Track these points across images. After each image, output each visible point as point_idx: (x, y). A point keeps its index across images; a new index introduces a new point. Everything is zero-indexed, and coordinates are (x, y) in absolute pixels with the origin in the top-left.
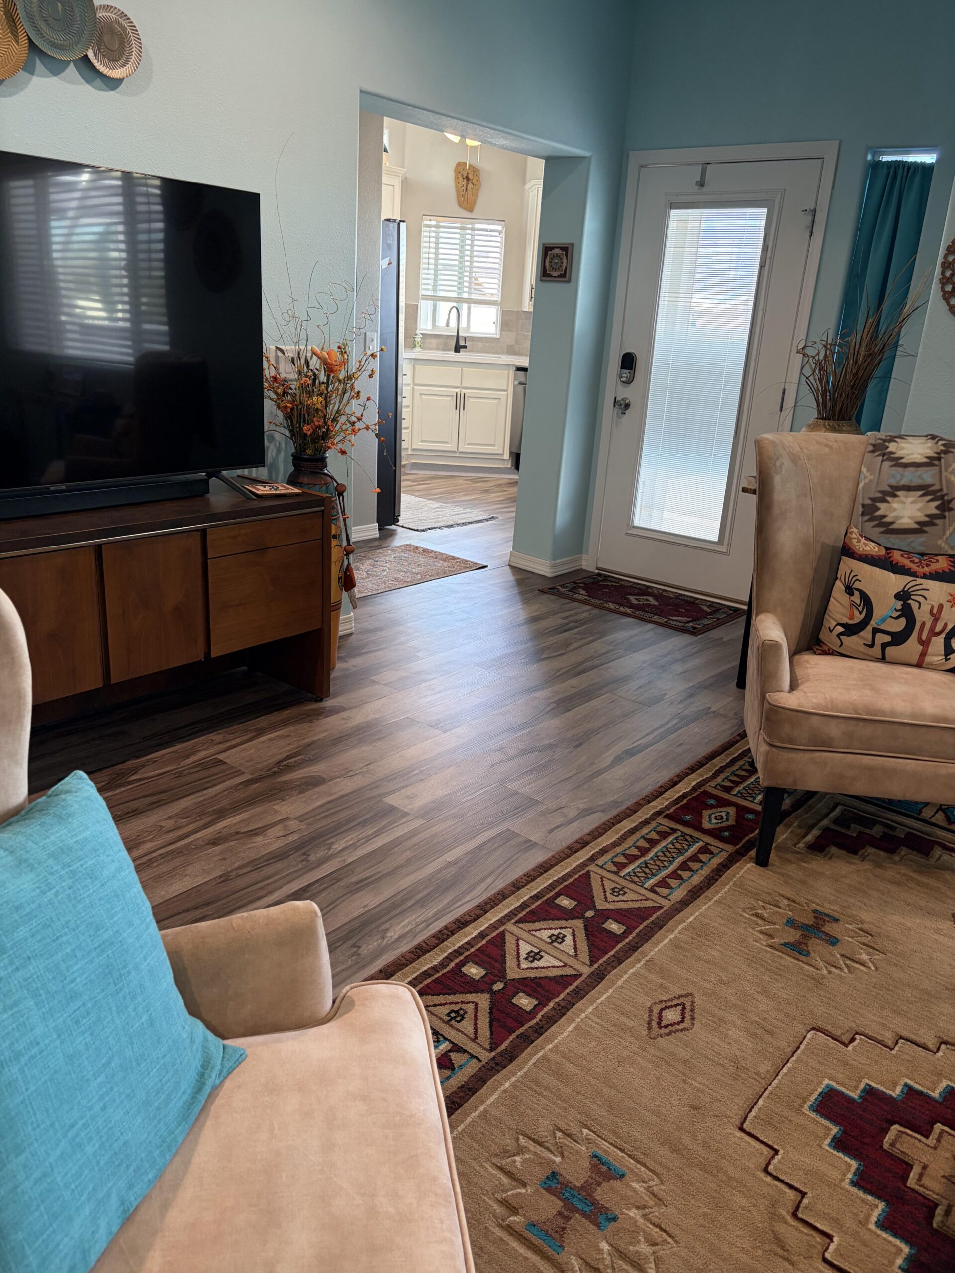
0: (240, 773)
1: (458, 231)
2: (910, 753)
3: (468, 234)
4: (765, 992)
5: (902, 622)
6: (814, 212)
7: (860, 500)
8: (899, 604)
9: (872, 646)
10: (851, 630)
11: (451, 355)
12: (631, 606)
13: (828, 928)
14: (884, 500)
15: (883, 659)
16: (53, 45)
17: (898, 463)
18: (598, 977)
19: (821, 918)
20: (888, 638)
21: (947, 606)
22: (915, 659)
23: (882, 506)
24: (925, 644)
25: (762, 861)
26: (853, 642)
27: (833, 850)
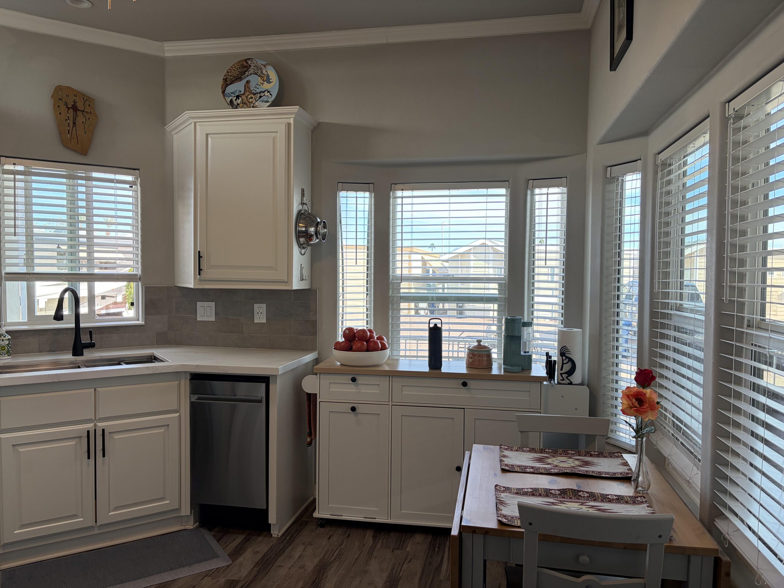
1: (64, 180)
3: (82, 185)
11: (68, 358)
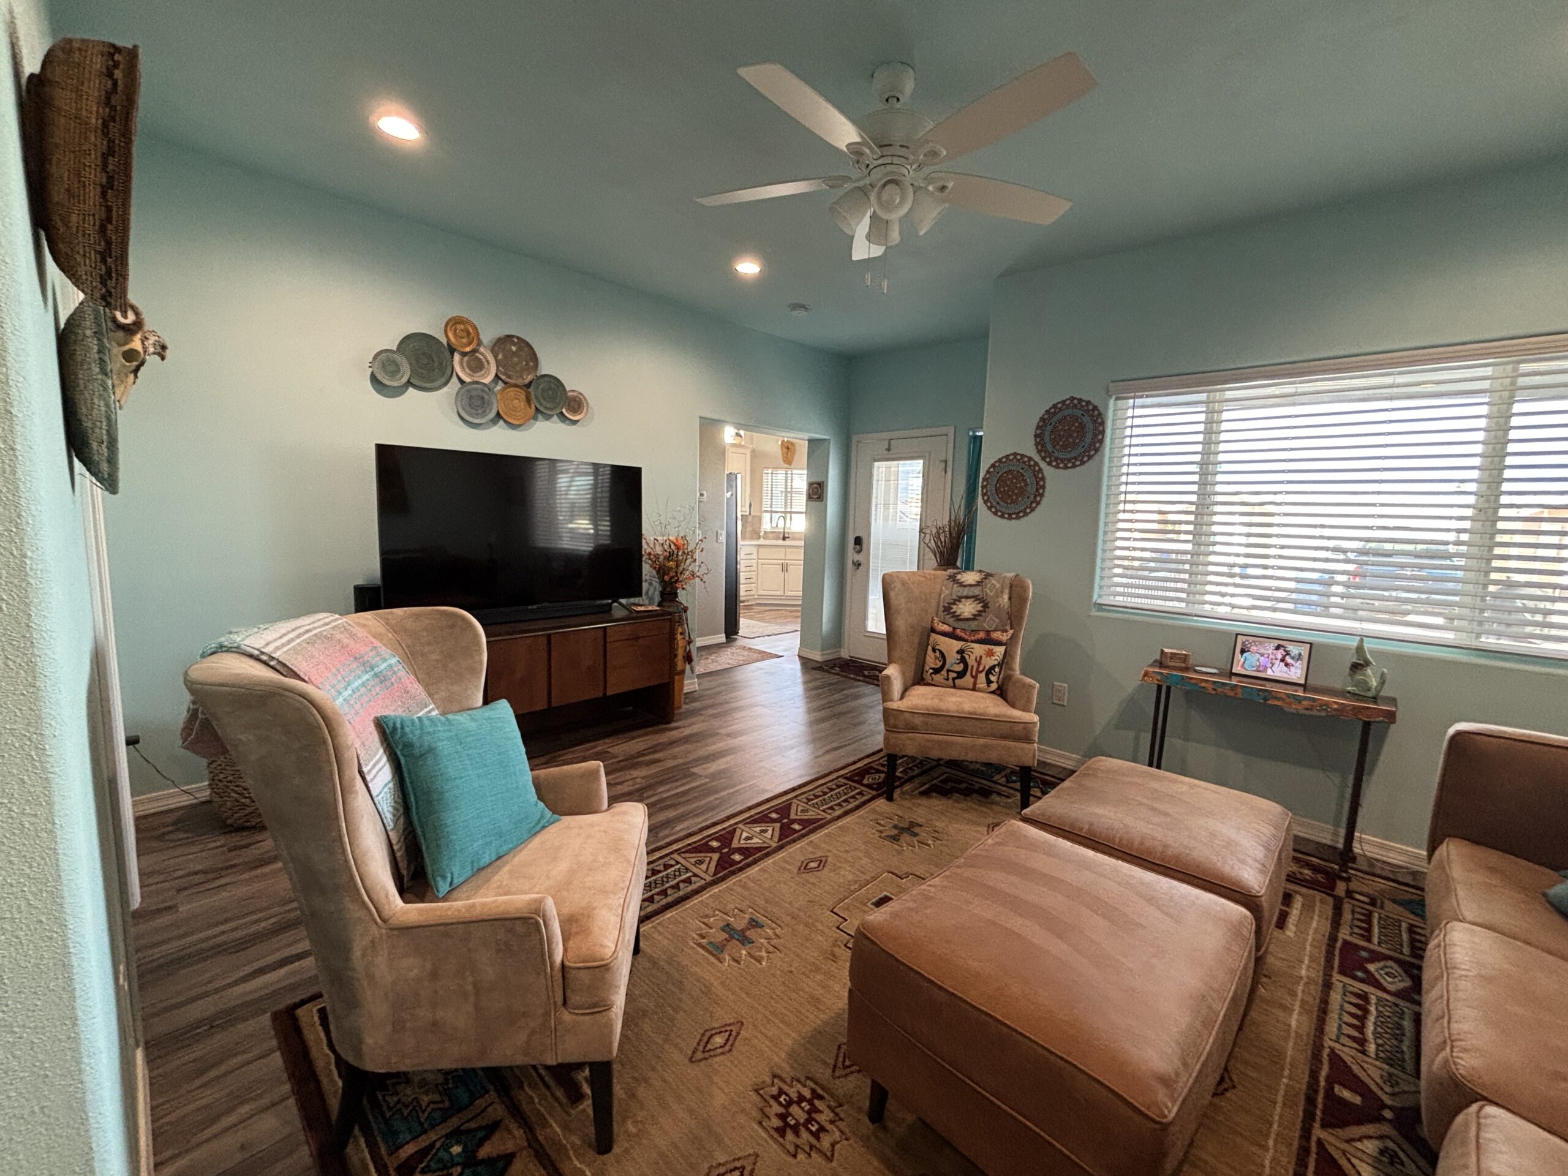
0: (616, 757)
1: (784, 475)
2: (961, 733)
3: (790, 477)
4: (868, 855)
5: (962, 665)
6: (946, 461)
7: (941, 604)
8: (959, 657)
9: (947, 679)
10: (937, 671)
11: (781, 542)
12: (864, 676)
13: (916, 830)
14: (954, 604)
15: (954, 687)
16: (546, 408)
17: (961, 585)
18: (780, 848)
19: (913, 824)
20: (955, 675)
21: (984, 657)
22: (971, 686)
23: (954, 607)
24: (975, 677)
25: (890, 799)
26: (938, 678)
27: (934, 794)
